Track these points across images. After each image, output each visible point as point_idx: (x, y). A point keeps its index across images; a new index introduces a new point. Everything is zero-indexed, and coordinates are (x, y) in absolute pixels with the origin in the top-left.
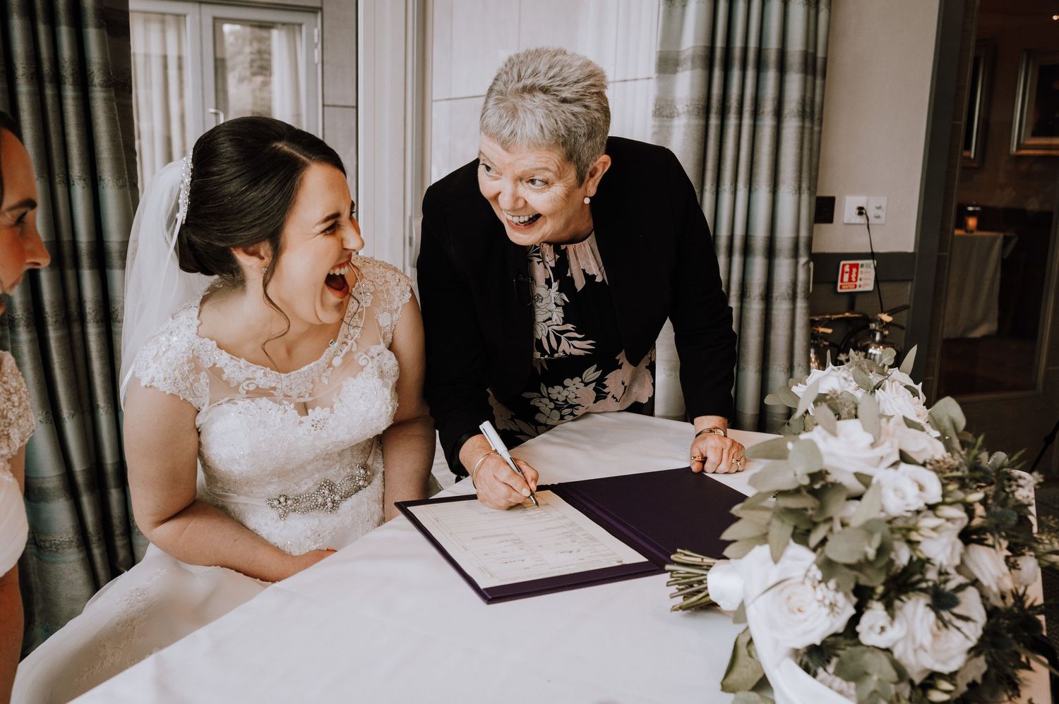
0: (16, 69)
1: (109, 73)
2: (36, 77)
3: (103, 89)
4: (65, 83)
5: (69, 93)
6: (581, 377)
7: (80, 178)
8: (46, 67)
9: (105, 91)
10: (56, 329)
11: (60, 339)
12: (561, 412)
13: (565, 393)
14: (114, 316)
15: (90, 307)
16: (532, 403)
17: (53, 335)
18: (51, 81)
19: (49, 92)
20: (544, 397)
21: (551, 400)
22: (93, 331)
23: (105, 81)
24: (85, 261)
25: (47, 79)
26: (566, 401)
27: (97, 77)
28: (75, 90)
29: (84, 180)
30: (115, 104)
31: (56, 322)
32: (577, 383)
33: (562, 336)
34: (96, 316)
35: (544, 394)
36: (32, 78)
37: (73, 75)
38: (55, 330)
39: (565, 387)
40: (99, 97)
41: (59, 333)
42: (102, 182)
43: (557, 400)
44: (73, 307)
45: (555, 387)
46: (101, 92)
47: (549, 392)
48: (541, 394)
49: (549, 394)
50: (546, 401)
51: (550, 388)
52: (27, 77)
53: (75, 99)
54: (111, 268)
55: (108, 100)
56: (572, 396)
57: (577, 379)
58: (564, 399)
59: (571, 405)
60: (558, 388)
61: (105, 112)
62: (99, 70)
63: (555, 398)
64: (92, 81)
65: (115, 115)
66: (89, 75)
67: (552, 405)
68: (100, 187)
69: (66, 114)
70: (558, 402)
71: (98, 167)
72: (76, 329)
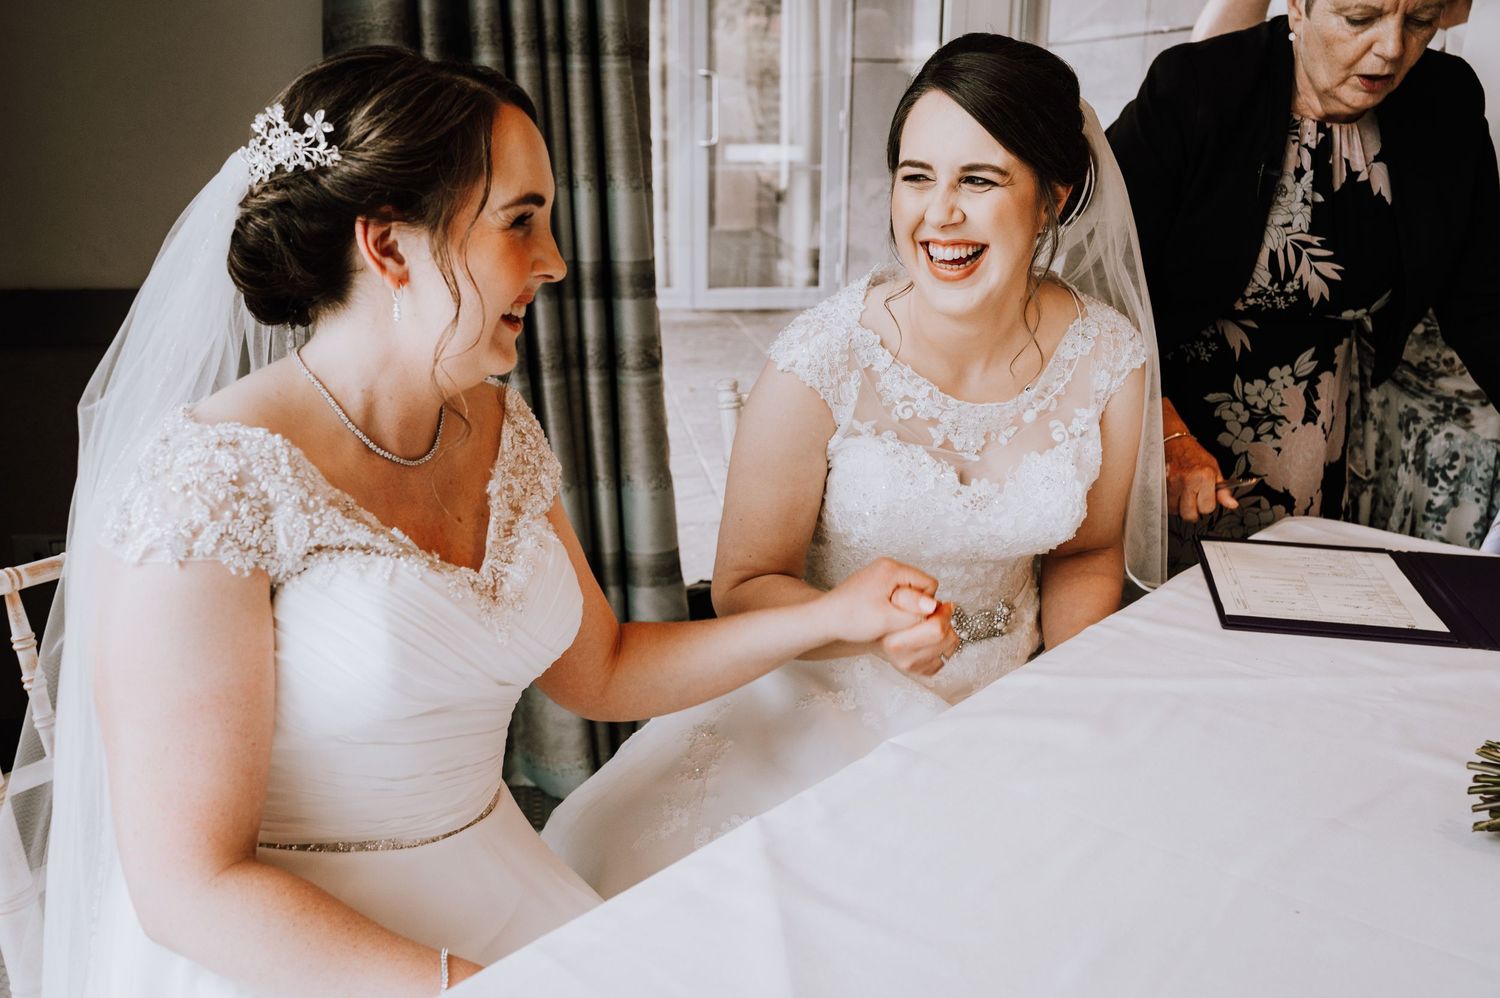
0: (514, 35)
1: (625, 36)
2: (539, 47)
3: (618, 58)
4: (571, 52)
5: (577, 65)
6: (1292, 367)
7: (586, 178)
8: (550, 31)
9: (620, 61)
10: (552, 377)
11: (556, 389)
12: (1256, 430)
13: (1268, 394)
14: (621, 361)
15: (592, 348)
16: (1217, 413)
17: (548, 384)
18: (555, 51)
19: (553, 64)
20: (1236, 400)
21: (1247, 406)
22: (594, 380)
23: (621, 48)
24: (588, 288)
25: (550, 47)
26: (1267, 410)
27: (611, 43)
28: (583, 61)
29: (591, 180)
30: (631, 77)
31: (553, 367)
32: (1286, 377)
33: (1304, 251)
34: (598, 361)
35: (1237, 395)
36: (533, 48)
37: (581, 40)
38: (550, 378)
39: (1269, 381)
40: (611, 66)
41: (556, 382)
42: (612, 183)
43: (1255, 406)
44: (572, 347)
45: (1256, 382)
46: (615, 61)
47: (1246, 391)
48: (1233, 394)
49: (1245, 395)
50: (1238, 407)
51: (1248, 385)
52: (528, 47)
53: (583, 72)
54: (619, 297)
55: (622, 73)
56: (1276, 401)
57: (1287, 369)
58: (1265, 405)
59: (1274, 415)
60: (1260, 384)
61: (620, 89)
62: (614, 32)
63: (1252, 403)
64: (604, 48)
65: (630, 92)
66: (602, 40)
67: (1245, 417)
68: (609, 190)
69: (571, 94)
70: (1256, 411)
71: (608, 163)
72: (575, 377)
